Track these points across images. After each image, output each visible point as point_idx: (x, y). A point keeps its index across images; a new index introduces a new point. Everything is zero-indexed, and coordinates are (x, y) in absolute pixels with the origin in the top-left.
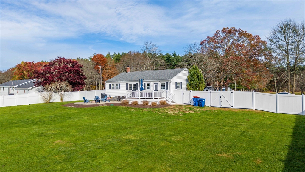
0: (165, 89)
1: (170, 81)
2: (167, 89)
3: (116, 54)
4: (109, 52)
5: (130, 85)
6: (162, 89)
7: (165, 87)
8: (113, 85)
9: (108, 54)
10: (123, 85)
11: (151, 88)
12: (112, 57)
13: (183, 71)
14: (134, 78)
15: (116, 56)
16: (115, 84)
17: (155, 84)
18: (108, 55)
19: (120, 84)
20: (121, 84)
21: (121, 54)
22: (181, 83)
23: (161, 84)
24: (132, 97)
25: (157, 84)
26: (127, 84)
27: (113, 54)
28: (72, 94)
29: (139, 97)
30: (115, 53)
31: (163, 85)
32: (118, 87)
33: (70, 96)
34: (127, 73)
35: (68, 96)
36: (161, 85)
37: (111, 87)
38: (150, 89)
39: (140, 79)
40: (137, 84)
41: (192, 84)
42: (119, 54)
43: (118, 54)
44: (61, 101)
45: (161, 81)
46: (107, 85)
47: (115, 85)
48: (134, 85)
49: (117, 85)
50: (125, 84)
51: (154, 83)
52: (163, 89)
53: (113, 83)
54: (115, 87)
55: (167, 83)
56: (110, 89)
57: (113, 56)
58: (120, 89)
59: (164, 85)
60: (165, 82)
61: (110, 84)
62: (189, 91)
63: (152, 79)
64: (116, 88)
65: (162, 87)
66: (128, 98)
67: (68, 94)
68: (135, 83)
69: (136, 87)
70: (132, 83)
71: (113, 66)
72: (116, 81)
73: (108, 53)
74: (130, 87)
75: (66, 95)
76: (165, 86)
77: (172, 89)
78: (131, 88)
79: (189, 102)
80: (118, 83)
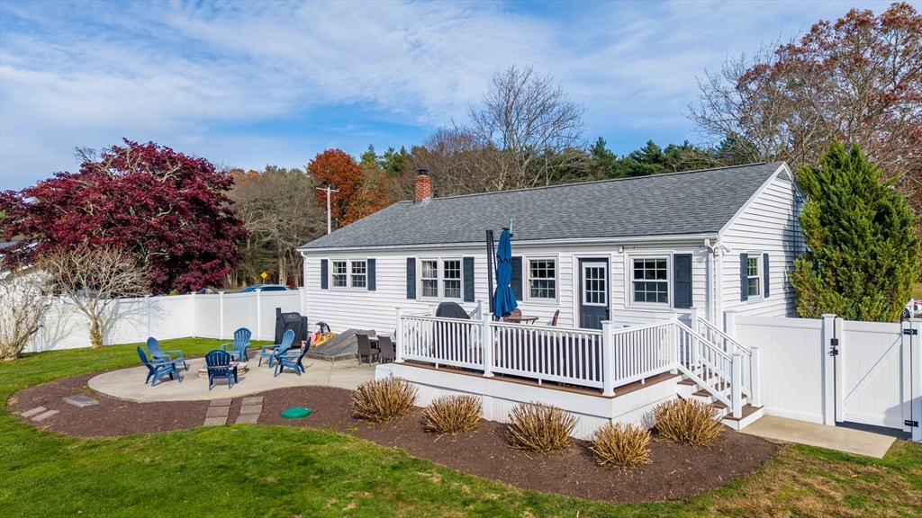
0: (663, 299)
1: (713, 241)
2: (684, 300)
3: (394, 152)
4: (371, 148)
5: (428, 268)
6: (639, 298)
7: (664, 286)
8: (341, 266)
9: (366, 154)
10: (391, 267)
11: (561, 288)
12: (382, 163)
13: (773, 179)
14: (454, 228)
15: (395, 158)
16: (349, 260)
17: (585, 265)
18: (369, 157)
19: (372, 262)
20: (381, 260)
21: (409, 152)
22: (766, 256)
23: (638, 265)
24: (438, 361)
25: (603, 265)
26: (411, 262)
27: (383, 154)
28: (158, 308)
29: (489, 368)
30: (391, 150)
31: (651, 275)
32: (365, 277)
33: (145, 319)
34: (417, 206)
35: (137, 317)
36: (638, 275)
37: (330, 280)
38: (552, 294)
39: (490, 234)
40: (469, 262)
41: (845, 263)
42: (403, 151)
43: (399, 153)
44: (94, 346)
45: (635, 245)
46: (311, 266)
47: (349, 268)
48: (451, 267)
49: (358, 266)
50: (401, 260)
51: (581, 260)
52: (651, 298)
53: (340, 258)
54: (349, 280)
55: (684, 263)
56: (325, 285)
57: (384, 160)
58: (372, 287)
59: (663, 275)
60: (668, 254)
61: (324, 263)
62: (896, 327)
63: (564, 232)
64: (355, 284)
65: (638, 286)
66: (409, 362)
67: (135, 306)
68: (459, 256)
69: (462, 279)
70: (441, 258)
71: (380, 191)
72: (356, 245)
73: (368, 151)
74: (425, 282)
75: (129, 312)
76: (670, 280)
77: (723, 307)
78: (434, 283)
79: (890, 412)
80: (364, 258)
